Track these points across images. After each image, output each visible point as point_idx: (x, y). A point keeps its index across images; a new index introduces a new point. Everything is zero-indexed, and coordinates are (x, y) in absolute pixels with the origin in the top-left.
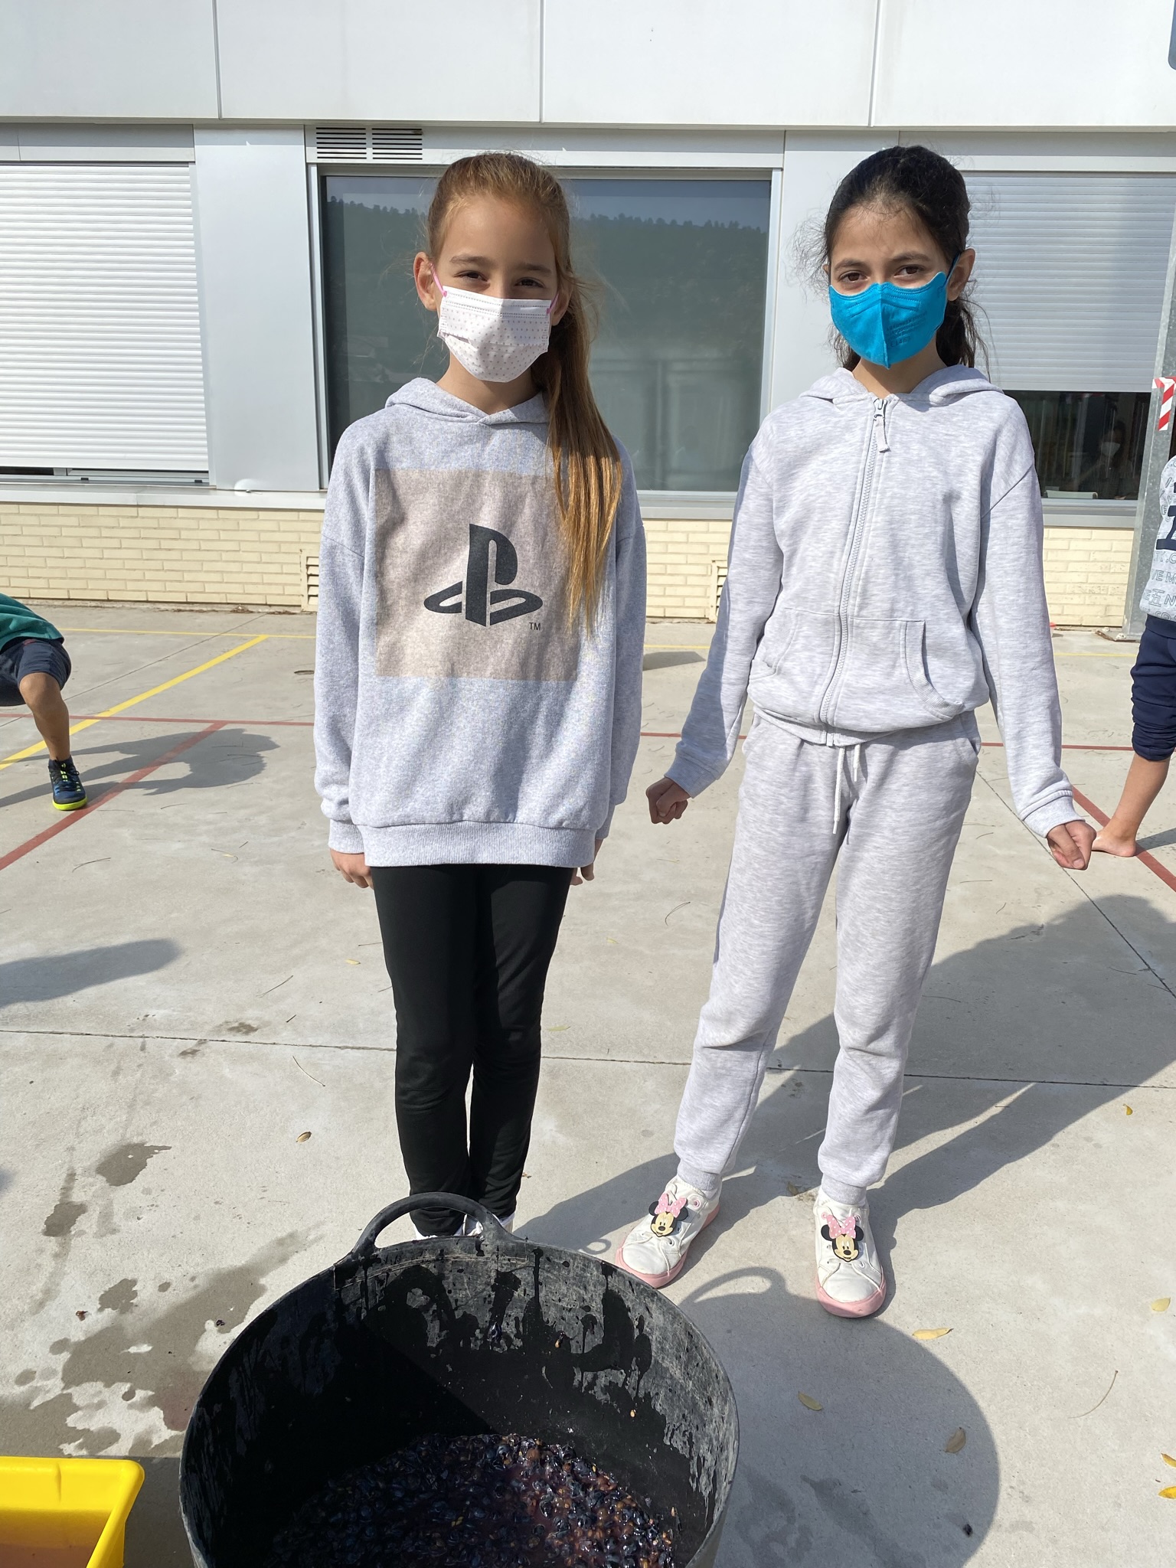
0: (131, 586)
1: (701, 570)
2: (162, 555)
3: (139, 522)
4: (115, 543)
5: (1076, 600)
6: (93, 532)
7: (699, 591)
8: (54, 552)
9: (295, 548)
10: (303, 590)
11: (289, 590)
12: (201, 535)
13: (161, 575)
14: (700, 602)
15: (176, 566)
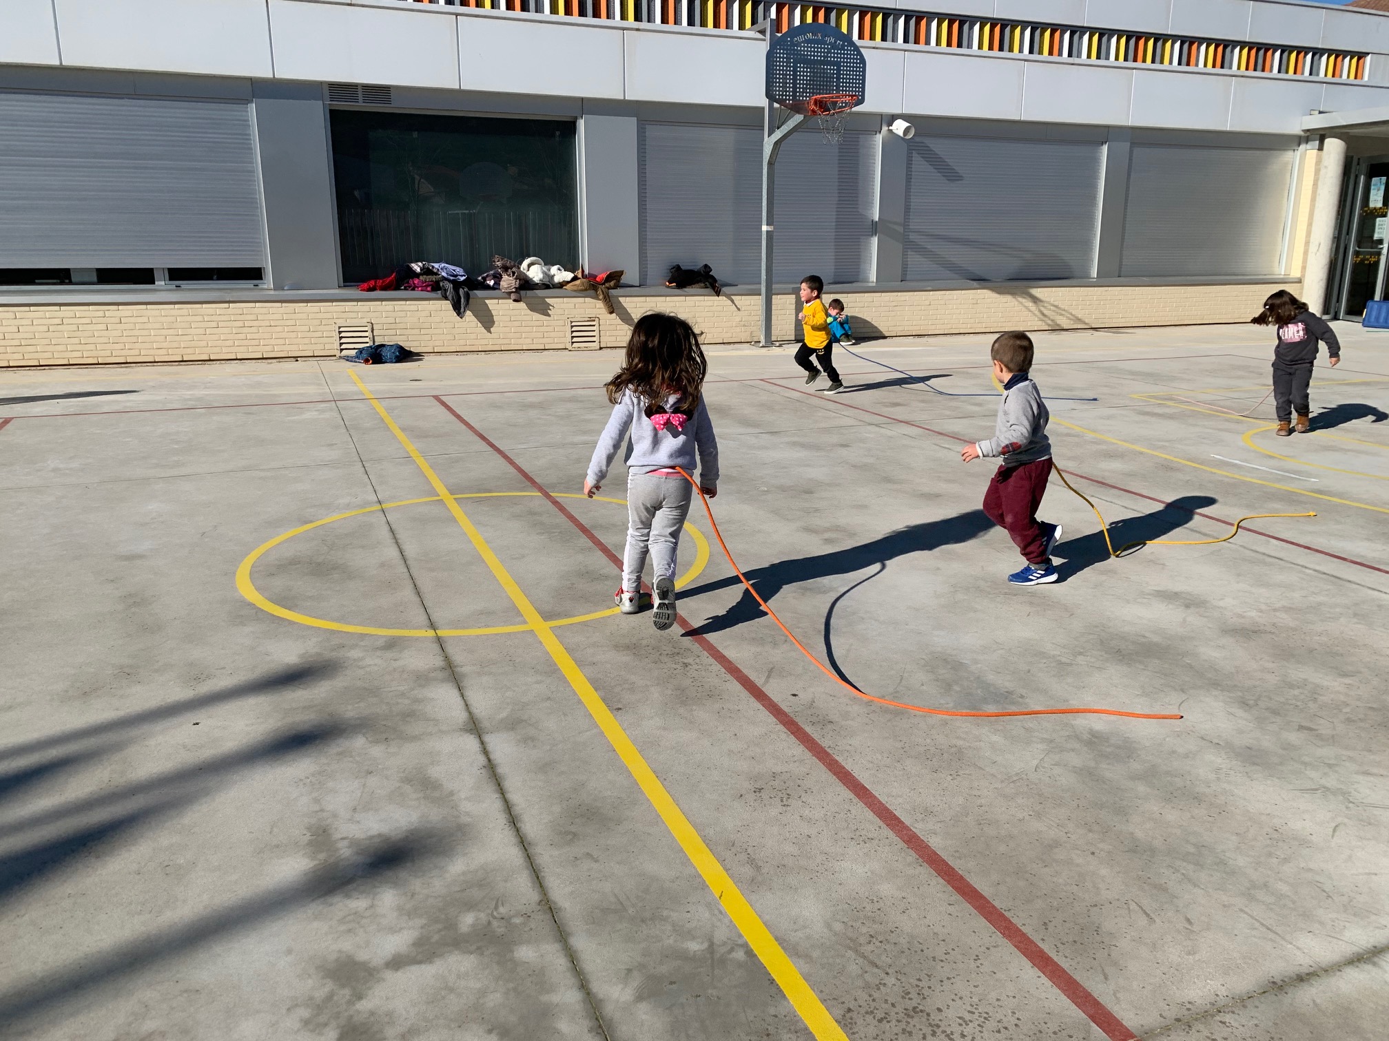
0: (224, 350)
1: (561, 323)
2: (245, 330)
3: (230, 311)
4: (214, 324)
5: (738, 329)
6: (200, 318)
7: (561, 334)
8: (171, 332)
9: (332, 322)
10: (337, 345)
11: (327, 347)
12: (271, 317)
13: (245, 342)
14: (562, 340)
15: (256, 336)
